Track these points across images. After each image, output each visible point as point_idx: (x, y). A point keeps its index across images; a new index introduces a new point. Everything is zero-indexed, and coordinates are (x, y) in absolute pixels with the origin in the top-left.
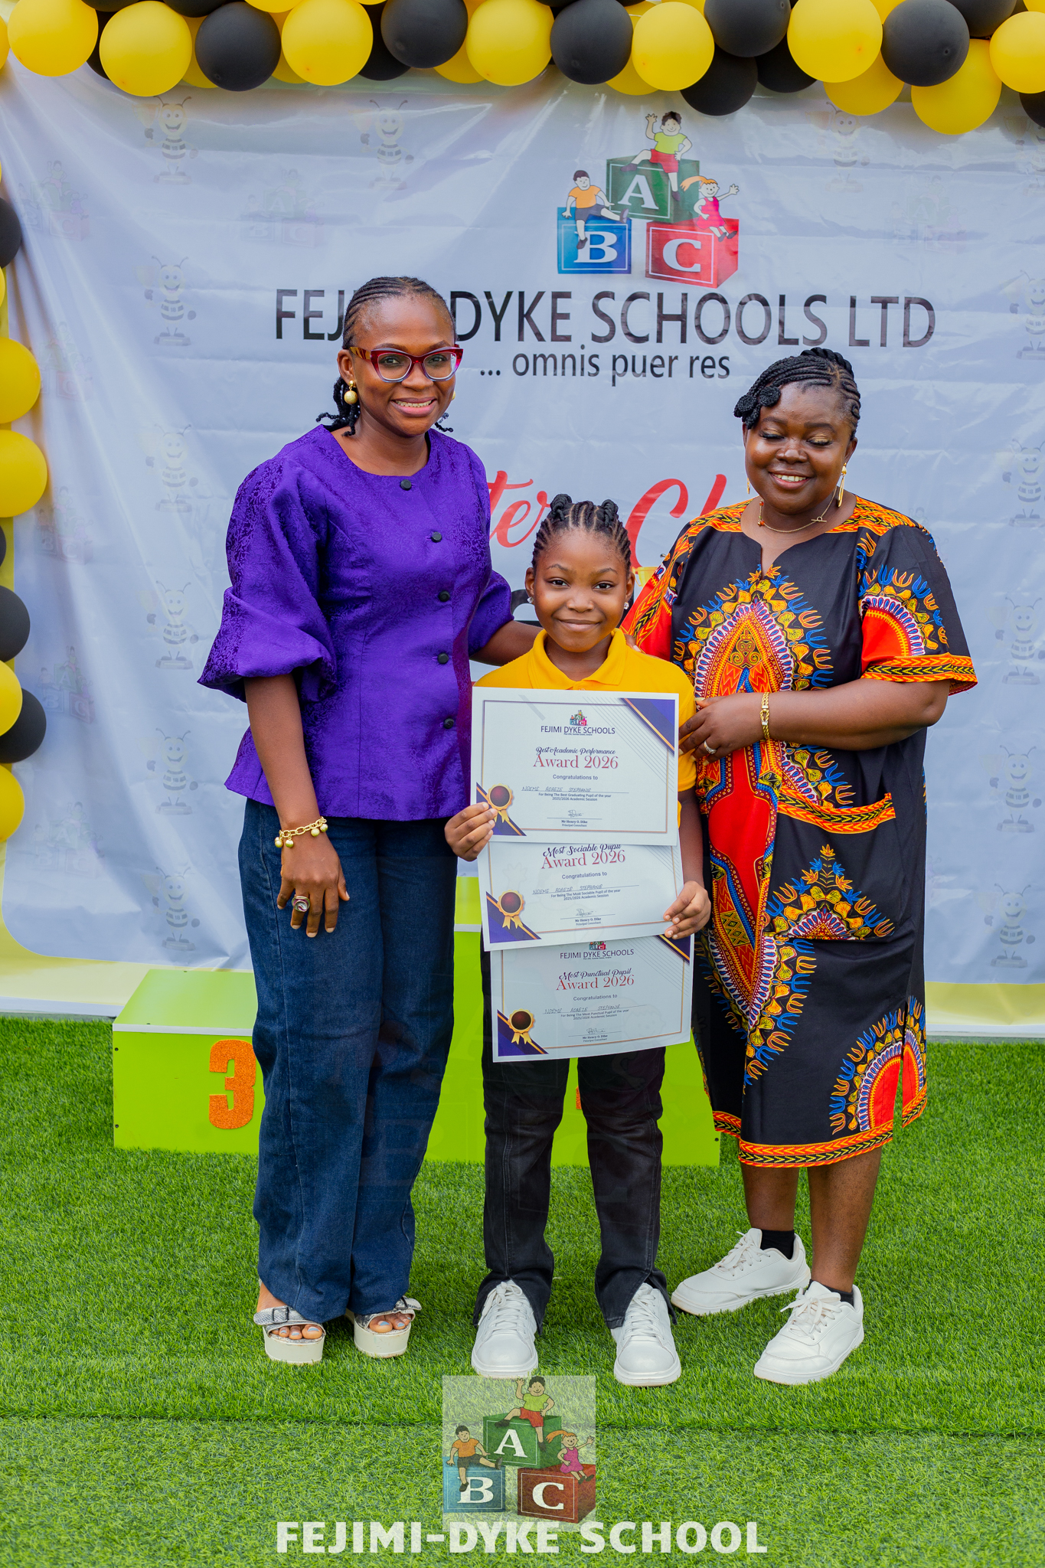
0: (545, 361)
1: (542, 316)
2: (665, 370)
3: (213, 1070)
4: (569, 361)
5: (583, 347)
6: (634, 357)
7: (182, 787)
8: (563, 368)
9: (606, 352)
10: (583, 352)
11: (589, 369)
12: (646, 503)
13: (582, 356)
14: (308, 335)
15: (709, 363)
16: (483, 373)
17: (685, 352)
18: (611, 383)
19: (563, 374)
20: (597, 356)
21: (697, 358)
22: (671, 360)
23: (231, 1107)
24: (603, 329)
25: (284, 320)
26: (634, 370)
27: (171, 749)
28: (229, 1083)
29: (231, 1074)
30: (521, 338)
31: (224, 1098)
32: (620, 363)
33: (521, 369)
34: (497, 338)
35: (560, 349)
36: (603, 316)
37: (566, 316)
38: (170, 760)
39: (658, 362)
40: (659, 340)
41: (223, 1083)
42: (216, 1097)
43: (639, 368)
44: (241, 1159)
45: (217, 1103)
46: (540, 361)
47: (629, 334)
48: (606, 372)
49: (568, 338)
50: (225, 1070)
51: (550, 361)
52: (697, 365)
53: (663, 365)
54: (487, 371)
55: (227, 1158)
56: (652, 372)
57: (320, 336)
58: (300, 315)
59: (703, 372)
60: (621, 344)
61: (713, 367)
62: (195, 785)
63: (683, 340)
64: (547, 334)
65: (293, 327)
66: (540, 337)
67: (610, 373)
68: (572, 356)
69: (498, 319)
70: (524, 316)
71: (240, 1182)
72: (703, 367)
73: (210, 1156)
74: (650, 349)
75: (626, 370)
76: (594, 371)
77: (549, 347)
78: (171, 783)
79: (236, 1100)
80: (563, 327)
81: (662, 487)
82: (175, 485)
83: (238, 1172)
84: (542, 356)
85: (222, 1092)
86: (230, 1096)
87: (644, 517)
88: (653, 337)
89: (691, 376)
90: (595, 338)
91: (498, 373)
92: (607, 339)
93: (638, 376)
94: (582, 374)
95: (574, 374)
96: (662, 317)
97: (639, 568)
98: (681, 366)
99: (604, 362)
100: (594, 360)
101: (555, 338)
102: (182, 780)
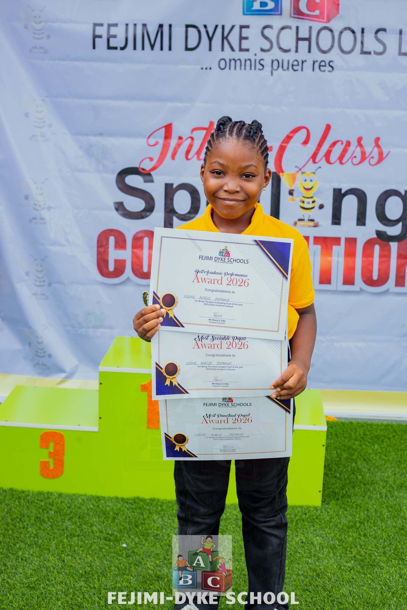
0: (235, 61)
1: (234, 38)
2: (299, 68)
3: (41, 447)
4: (248, 63)
5: (255, 55)
6: (283, 60)
7: (44, 285)
8: (245, 65)
9: (268, 58)
10: (255, 57)
11: (259, 66)
12: (288, 138)
13: (255, 60)
14: (109, 48)
15: (323, 64)
16: (202, 69)
17: (310, 58)
18: (270, 74)
19: (245, 69)
20: (263, 60)
21: (317, 61)
22: (303, 62)
23: (52, 467)
24: (267, 45)
25: (97, 40)
26: (282, 67)
27: (37, 265)
28: (50, 453)
29: (51, 449)
30: (223, 50)
31: (48, 462)
32: (275, 63)
33: (223, 66)
34: (210, 49)
35: (243, 56)
36: (266, 38)
37: (246, 38)
38: (37, 271)
39: (296, 63)
40: (297, 51)
41: (47, 454)
42: (44, 461)
43: (285, 67)
44: (57, 496)
45: (44, 465)
46: (233, 62)
47: (280, 48)
48: (268, 68)
49: (247, 50)
50: (48, 447)
51: (238, 62)
52: (317, 65)
53: (298, 65)
54: (204, 67)
55: (49, 494)
56: (293, 68)
57: (116, 48)
58: (105, 37)
59: (320, 68)
60: (276, 53)
61: (325, 66)
62: (50, 285)
63: (309, 51)
64: (236, 47)
65: (101, 43)
66: (233, 49)
67: (270, 69)
68: (250, 60)
69: (210, 39)
70: (224, 38)
71: (53, 512)
72: (320, 66)
73: (40, 493)
74: (291, 57)
75: (278, 67)
76: (261, 67)
77: (238, 55)
78: (38, 283)
79: (55, 464)
80: (245, 44)
81: (296, 130)
82: (40, 127)
83: (53, 505)
84: (234, 59)
85: (46, 459)
86: (51, 461)
87: (286, 146)
88: (293, 49)
89: (313, 70)
90: (262, 50)
91: (210, 69)
92: (268, 51)
93: (284, 70)
94: (255, 69)
95: (251, 69)
96: (298, 39)
97: (284, 174)
98: (308, 65)
99: (267, 63)
100: (262, 62)
101: (241, 50)
102: (44, 281)
